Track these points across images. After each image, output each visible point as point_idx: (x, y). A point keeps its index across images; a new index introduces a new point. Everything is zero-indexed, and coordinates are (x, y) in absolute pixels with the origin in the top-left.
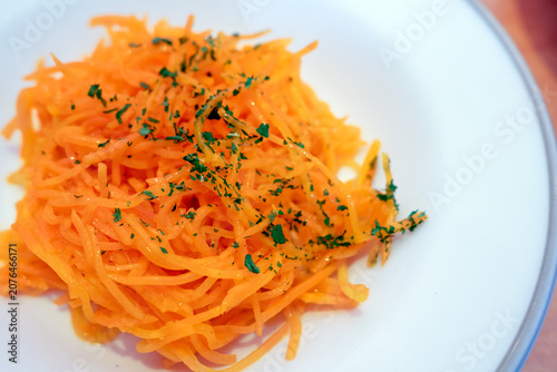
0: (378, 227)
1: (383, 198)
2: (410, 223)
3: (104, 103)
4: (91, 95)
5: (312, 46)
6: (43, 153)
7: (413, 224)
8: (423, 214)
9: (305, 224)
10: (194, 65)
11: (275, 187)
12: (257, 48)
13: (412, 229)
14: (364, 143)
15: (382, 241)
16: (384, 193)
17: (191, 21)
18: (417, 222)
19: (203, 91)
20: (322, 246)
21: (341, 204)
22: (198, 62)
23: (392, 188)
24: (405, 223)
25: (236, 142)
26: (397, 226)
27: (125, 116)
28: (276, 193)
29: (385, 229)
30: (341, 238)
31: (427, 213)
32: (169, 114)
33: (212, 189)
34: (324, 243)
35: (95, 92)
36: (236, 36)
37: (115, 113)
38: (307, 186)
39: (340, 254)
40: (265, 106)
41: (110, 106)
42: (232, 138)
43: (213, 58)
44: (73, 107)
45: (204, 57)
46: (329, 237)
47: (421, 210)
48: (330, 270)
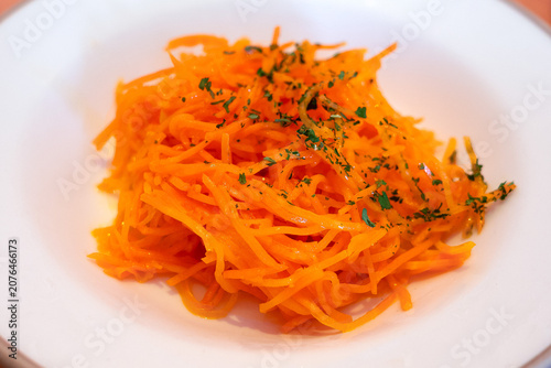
0: (471, 198)
1: (472, 178)
2: (501, 193)
3: (213, 95)
4: (202, 88)
5: (391, 49)
6: (156, 142)
7: (504, 192)
8: (512, 183)
9: (401, 202)
10: (285, 67)
11: (373, 165)
12: (337, 56)
13: (503, 198)
14: (440, 143)
15: (476, 211)
16: (471, 173)
17: (277, 32)
18: (507, 190)
19: (300, 85)
20: (420, 219)
21: (435, 178)
22: (288, 65)
23: (477, 168)
24: (496, 194)
25: (339, 123)
26: (489, 197)
27: (231, 107)
28: (375, 171)
29: (479, 199)
30: (437, 211)
31: (515, 183)
32: (272, 103)
33: (324, 157)
34: (422, 217)
35: (206, 84)
36: (318, 46)
37: (222, 104)
38: (402, 166)
39: (437, 227)
40: (356, 97)
41: (217, 99)
42: (334, 119)
43: (302, 61)
44: (184, 100)
45: (294, 60)
46: (426, 211)
47: (509, 181)
48: (429, 243)
